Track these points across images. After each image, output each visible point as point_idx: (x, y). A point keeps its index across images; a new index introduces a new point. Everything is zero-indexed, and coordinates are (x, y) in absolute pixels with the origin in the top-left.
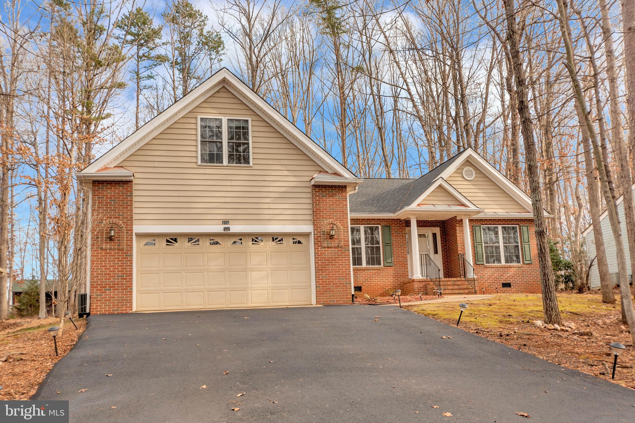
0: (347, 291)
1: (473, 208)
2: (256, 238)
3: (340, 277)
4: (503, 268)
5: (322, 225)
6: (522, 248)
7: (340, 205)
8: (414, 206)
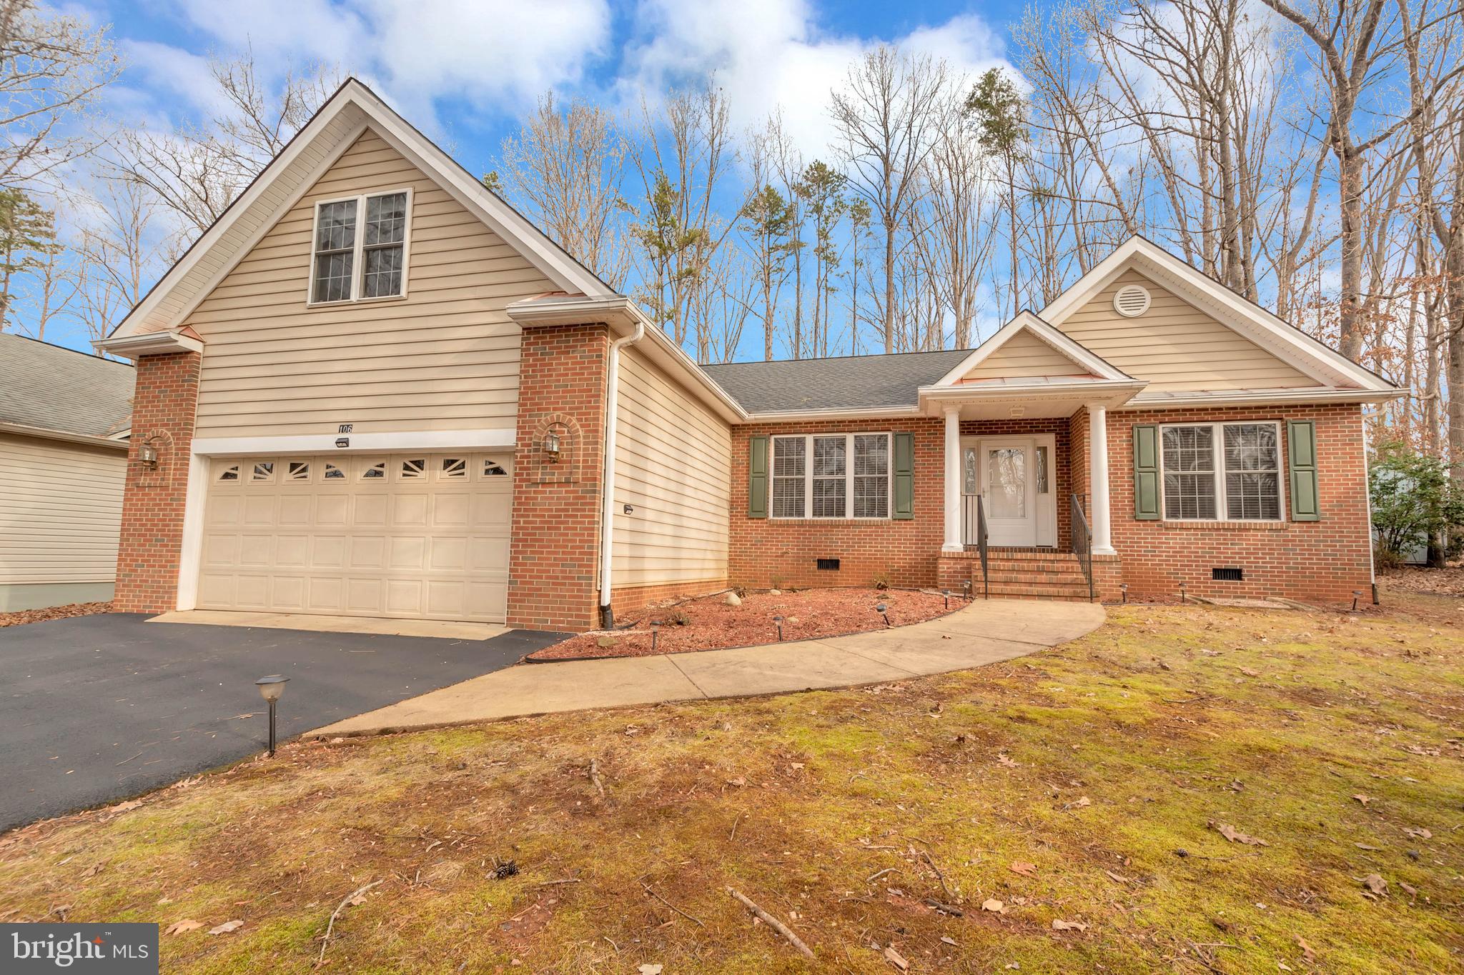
0: (581, 597)
1: (1113, 377)
2: (415, 462)
3: (566, 560)
4: (1218, 529)
5: (535, 427)
6: (1287, 481)
7: (583, 374)
8: (947, 383)
